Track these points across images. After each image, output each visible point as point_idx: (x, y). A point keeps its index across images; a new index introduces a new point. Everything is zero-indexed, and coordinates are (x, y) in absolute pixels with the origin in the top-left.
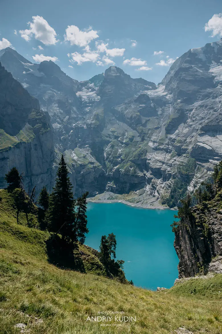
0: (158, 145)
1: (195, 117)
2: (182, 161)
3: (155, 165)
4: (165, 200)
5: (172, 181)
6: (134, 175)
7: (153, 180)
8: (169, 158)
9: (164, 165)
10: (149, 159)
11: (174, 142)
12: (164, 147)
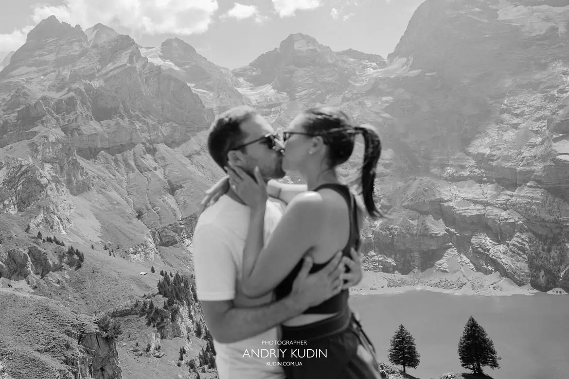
0: (454, 170)
1: (518, 108)
2: (531, 195)
3: (467, 209)
4: (523, 276)
5: (524, 236)
6: (425, 234)
7: (473, 240)
8: (494, 193)
9: (489, 208)
10: (446, 199)
11: (492, 160)
12: (471, 172)
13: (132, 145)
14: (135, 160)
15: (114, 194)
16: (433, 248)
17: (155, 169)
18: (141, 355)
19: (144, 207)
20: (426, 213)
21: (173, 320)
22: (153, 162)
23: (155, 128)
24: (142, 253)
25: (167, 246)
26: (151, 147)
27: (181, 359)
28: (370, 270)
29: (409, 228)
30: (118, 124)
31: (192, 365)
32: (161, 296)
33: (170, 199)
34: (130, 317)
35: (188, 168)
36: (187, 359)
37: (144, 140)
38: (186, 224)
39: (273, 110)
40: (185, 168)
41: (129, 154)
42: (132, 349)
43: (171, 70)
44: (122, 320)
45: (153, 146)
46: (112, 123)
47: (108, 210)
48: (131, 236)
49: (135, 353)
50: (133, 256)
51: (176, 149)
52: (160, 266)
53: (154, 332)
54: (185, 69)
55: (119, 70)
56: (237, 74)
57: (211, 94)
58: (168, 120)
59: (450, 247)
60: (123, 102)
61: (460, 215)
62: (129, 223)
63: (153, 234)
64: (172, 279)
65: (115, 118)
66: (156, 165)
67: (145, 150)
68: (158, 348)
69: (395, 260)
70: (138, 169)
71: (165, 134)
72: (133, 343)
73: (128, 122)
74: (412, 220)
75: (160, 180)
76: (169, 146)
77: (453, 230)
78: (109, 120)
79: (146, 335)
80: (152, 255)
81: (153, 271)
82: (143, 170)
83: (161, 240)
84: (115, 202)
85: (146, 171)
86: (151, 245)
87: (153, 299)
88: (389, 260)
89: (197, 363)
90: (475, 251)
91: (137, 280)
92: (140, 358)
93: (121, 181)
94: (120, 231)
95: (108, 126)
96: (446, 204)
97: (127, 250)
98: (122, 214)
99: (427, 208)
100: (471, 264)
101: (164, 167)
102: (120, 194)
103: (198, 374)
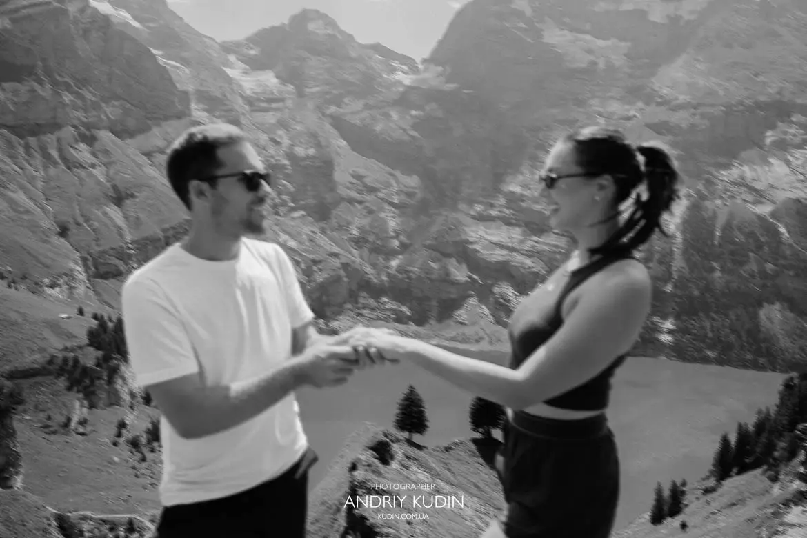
6: (446, 279)
7: (496, 290)
8: (521, 237)
9: (515, 254)
10: (471, 239)
11: (522, 201)
12: (500, 212)
13: (55, 126)
14: (60, 150)
15: (20, 197)
16: (453, 296)
17: (93, 166)
18: (54, 433)
19: (71, 220)
20: (448, 256)
21: (110, 381)
22: (90, 156)
23: (96, 106)
24: (65, 287)
25: (105, 278)
26: (87, 133)
27: (119, 435)
28: (381, 319)
29: (428, 271)
30: (33, 91)
31: (135, 444)
32: (92, 349)
33: (114, 212)
34: (39, 379)
35: (144, 169)
36: (127, 434)
37: (76, 122)
38: (138, 249)
39: (274, 105)
40: (140, 169)
41: (50, 139)
42: (39, 425)
43: (127, 24)
44: (25, 383)
45: (90, 131)
46: (23, 88)
47: (8, 219)
48: (48, 262)
49: (46, 430)
50: (49, 291)
51: (129, 141)
52: (92, 307)
53: (79, 399)
54: (148, 27)
55: (37, 9)
56: (228, 48)
57: (187, 71)
58: (118, 98)
59: (471, 296)
60: (44, 60)
61: (483, 259)
62: (45, 242)
63: (84, 260)
64: (110, 325)
65: (28, 81)
66: (94, 160)
67: (77, 137)
68: (83, 422)
69: (411, 309)
70: (64, 163)
71: (112, 118)
72: (42, 415)
73: (50, 92)
74: (434, 262)
75: (99, 183)
76: (118, 137)
77: (475, 277)
78: (17, 84)
79: (65, 405)
80: (81, 290)
81: (81, 312)
82: (71, 165)
83: (96, 268)
84: (22, 209)
85: (77, 168)
86: (80, 276)
87: (79, 354)
88: (404, 309)
89: (144, 440)
90: (497, 302)
91: (54, 326)
92: (53, 437)
93: (34, 177)
94: (29, 253)
95: (15, 92)
96: (470, 246)
97: (37, 280)
98: (34, 227)
99: (450, 250)
100: (491, 317)
101: (107, 165)
102: (31, 198)
103: (143, 454)
